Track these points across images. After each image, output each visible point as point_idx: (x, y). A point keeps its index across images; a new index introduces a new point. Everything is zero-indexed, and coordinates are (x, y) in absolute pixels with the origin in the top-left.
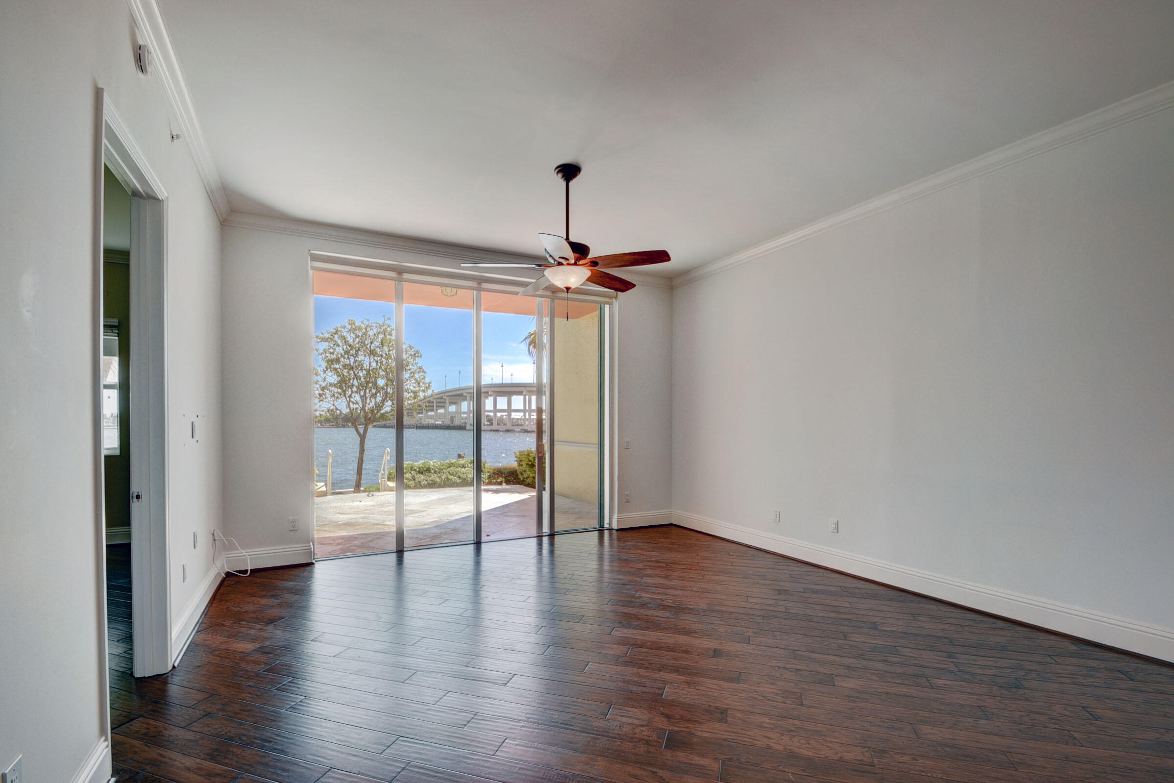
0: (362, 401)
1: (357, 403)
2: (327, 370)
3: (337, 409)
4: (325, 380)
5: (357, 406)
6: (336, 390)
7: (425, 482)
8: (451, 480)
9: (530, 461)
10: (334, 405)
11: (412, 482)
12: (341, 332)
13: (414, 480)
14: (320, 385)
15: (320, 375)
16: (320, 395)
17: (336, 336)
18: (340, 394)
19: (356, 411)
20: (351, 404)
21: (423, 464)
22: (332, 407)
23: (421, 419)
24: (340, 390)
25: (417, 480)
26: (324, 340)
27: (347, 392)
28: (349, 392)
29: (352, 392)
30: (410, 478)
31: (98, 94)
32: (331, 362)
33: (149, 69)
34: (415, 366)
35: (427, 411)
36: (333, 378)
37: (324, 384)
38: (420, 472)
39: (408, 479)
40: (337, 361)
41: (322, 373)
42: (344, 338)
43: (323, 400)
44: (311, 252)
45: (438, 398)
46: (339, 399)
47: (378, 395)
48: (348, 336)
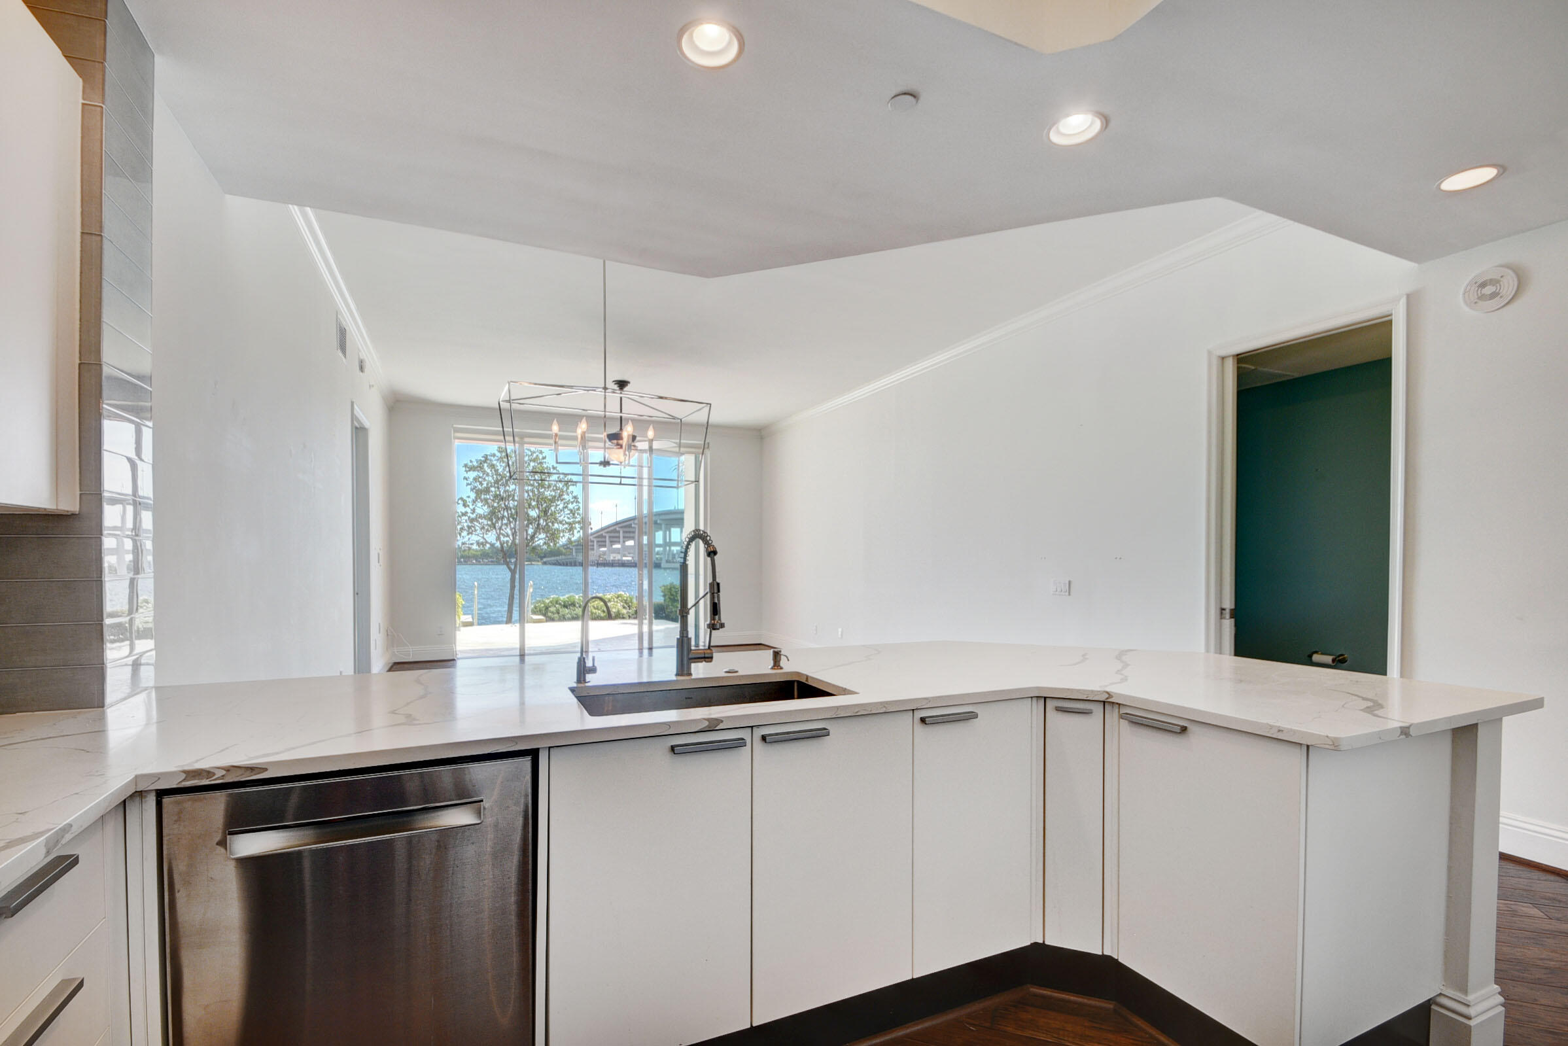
0: (513, 535)
1: (508, 536)
2: (476, 500)
3: (487, 542)
4: (474, 511)
5: (508, 539)
6: (485, 522)
7: (569, 616)
8: (596, 614)
9: (672, 595)
10: (483, 537)
11: (556, 615)
12: (491, 460)
13: (558, 613)
14: (469, 517)
15: (469, 506)
16: (469, 527)
17: (486, 465)
18: (490, 526)
19: (507, 545)
20: (502, 537)
21: (568, 598)
22: (482, 540)
23: (604, 553)
24: (489, 523)
25: (561, 613)
26: (472, 469)
27: (497, 525)
28: (498, 525)
29: (502, 524)
30: (555, 612)
31: (352, 404)
32: (478, 493)
33: (366, 370)
34: (570, 495)
35: (612, 543)
36: (482, 509)
37: (473, 516)
38: (565, 606)
39: (553, 613)
40: (487, 491)
41: (470, 504)
42: (492, 466)
43: (472, 533)
44: (455, 426)
45: (625, 527)
46: (489, 531)
47: (531, 526)
48: (498, 464)
